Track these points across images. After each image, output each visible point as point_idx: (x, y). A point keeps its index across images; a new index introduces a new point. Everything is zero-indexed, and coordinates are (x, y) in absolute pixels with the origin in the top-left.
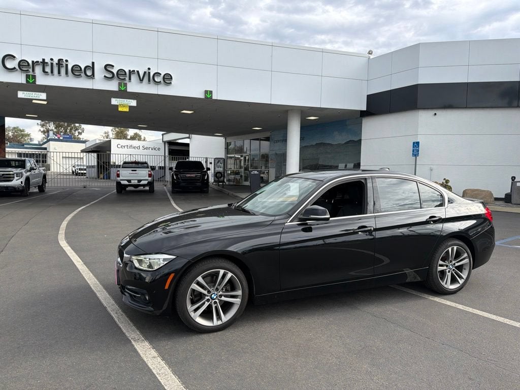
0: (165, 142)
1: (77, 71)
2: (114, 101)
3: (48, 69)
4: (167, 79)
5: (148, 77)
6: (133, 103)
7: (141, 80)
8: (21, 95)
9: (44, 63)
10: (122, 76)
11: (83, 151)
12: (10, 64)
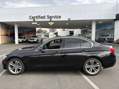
0: (69, 31)
1: (42, 18)
2: (49, 23)
3: (37, 18)
4: (60, 17)
5: (56, 17)
6: (53, 23)
7: (54, 18)
8: (33, 23)
9: (36, 16)
10: (51, 17)
11: (53, 34)
12: (31, 18)
